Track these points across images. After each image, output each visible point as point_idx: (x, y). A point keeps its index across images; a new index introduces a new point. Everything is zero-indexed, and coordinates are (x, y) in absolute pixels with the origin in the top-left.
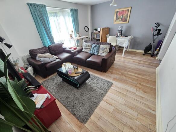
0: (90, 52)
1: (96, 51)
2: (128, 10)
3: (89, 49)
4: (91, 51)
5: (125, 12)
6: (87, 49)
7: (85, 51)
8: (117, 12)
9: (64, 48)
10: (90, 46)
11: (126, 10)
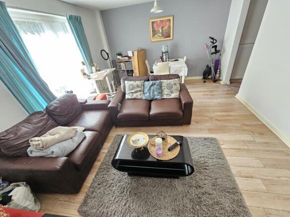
0: (144, 98)
1: (156, 93)
2: (169, 20)
3: (140, 91)
4: (148, 94)
5: (164, 23)
6: (136, 92)
7: (133, 97)
8: (153, 23)
9: (81, 103)
10: (140, 86)
11: (166, 20)
